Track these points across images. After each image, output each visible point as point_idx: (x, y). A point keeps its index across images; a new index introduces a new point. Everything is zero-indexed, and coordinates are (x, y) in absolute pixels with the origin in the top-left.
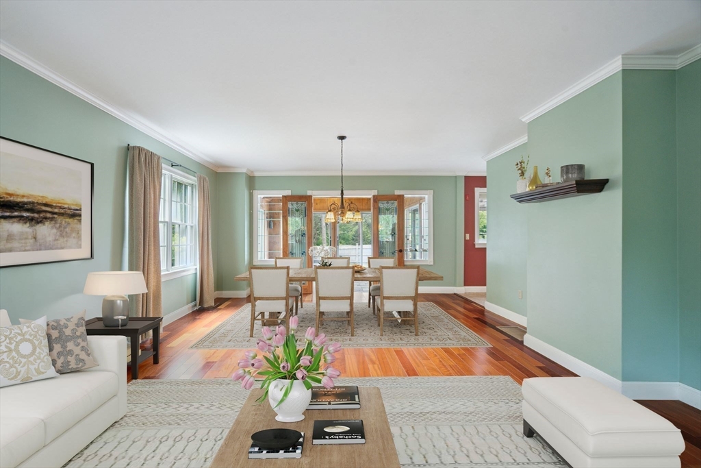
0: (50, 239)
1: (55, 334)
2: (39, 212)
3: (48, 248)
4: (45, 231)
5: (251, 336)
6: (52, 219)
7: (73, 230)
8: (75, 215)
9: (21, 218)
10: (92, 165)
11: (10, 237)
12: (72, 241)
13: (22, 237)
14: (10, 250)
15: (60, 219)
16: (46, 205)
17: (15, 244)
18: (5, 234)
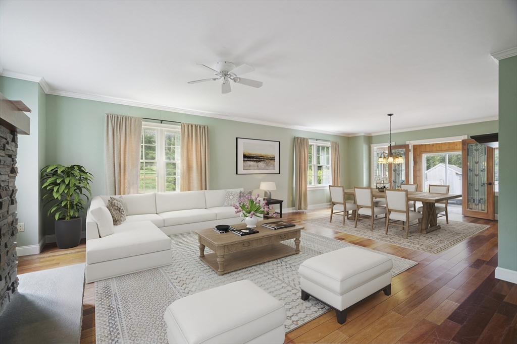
0: (263, 167)
1: (242, 195)
2: (259, 159)
3: (262, 170)
4: (261, 164)
5: (331, 222)
6: (263, 161)
7: (271, 164)
8: (273, 159)
9: (253, 160)
10: (280, 142)
11: (250, 166)
12: (271, 168)
13: (254, 166)
14: (250, 169)
15: (266, 161)
16: (261, 156)
17: (251, 168)
18: (248, 165)
